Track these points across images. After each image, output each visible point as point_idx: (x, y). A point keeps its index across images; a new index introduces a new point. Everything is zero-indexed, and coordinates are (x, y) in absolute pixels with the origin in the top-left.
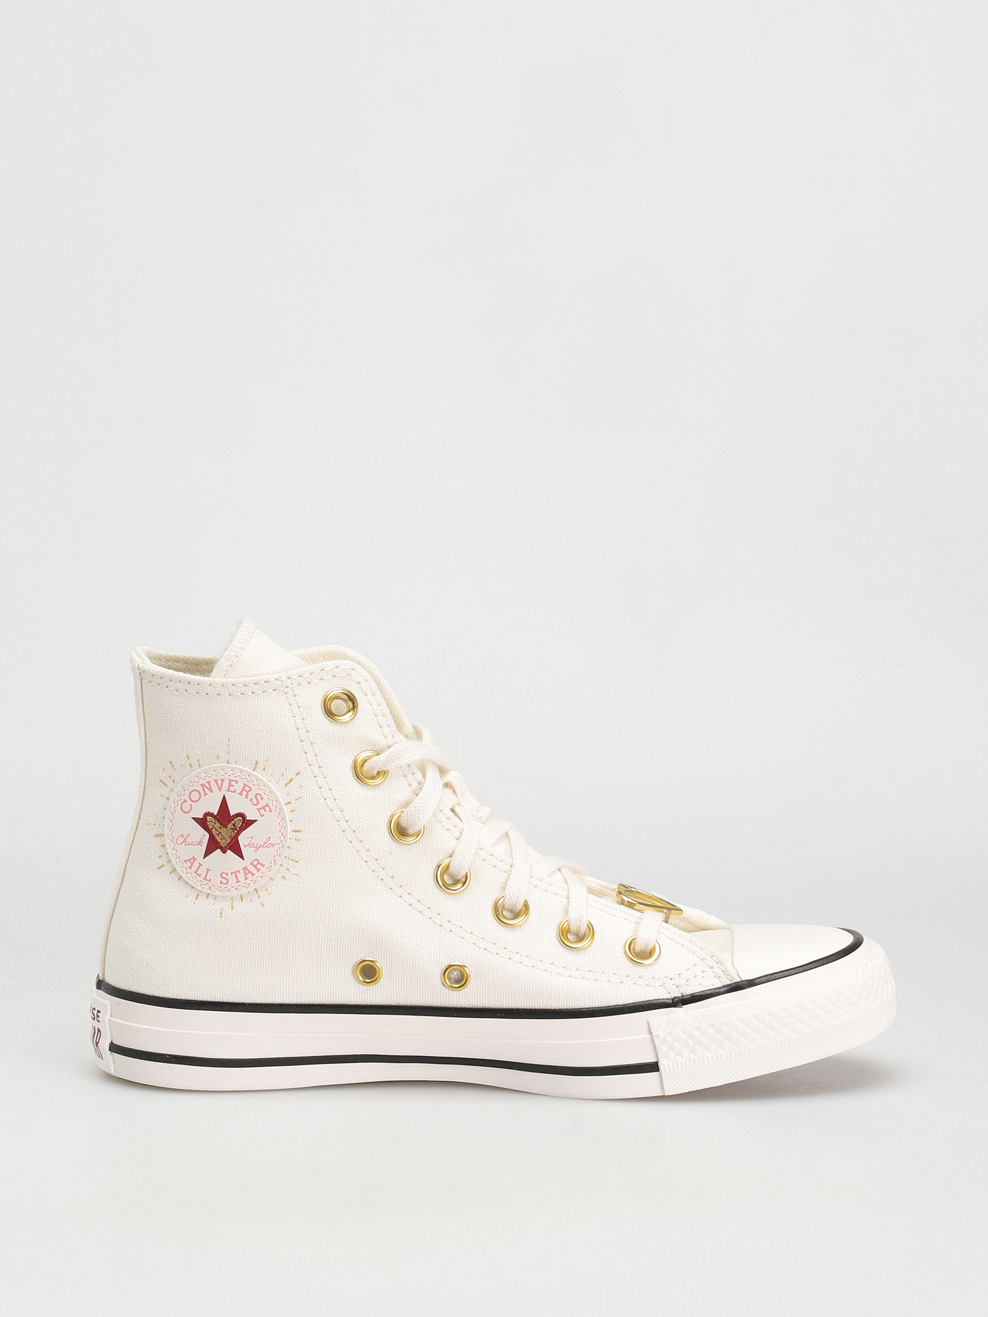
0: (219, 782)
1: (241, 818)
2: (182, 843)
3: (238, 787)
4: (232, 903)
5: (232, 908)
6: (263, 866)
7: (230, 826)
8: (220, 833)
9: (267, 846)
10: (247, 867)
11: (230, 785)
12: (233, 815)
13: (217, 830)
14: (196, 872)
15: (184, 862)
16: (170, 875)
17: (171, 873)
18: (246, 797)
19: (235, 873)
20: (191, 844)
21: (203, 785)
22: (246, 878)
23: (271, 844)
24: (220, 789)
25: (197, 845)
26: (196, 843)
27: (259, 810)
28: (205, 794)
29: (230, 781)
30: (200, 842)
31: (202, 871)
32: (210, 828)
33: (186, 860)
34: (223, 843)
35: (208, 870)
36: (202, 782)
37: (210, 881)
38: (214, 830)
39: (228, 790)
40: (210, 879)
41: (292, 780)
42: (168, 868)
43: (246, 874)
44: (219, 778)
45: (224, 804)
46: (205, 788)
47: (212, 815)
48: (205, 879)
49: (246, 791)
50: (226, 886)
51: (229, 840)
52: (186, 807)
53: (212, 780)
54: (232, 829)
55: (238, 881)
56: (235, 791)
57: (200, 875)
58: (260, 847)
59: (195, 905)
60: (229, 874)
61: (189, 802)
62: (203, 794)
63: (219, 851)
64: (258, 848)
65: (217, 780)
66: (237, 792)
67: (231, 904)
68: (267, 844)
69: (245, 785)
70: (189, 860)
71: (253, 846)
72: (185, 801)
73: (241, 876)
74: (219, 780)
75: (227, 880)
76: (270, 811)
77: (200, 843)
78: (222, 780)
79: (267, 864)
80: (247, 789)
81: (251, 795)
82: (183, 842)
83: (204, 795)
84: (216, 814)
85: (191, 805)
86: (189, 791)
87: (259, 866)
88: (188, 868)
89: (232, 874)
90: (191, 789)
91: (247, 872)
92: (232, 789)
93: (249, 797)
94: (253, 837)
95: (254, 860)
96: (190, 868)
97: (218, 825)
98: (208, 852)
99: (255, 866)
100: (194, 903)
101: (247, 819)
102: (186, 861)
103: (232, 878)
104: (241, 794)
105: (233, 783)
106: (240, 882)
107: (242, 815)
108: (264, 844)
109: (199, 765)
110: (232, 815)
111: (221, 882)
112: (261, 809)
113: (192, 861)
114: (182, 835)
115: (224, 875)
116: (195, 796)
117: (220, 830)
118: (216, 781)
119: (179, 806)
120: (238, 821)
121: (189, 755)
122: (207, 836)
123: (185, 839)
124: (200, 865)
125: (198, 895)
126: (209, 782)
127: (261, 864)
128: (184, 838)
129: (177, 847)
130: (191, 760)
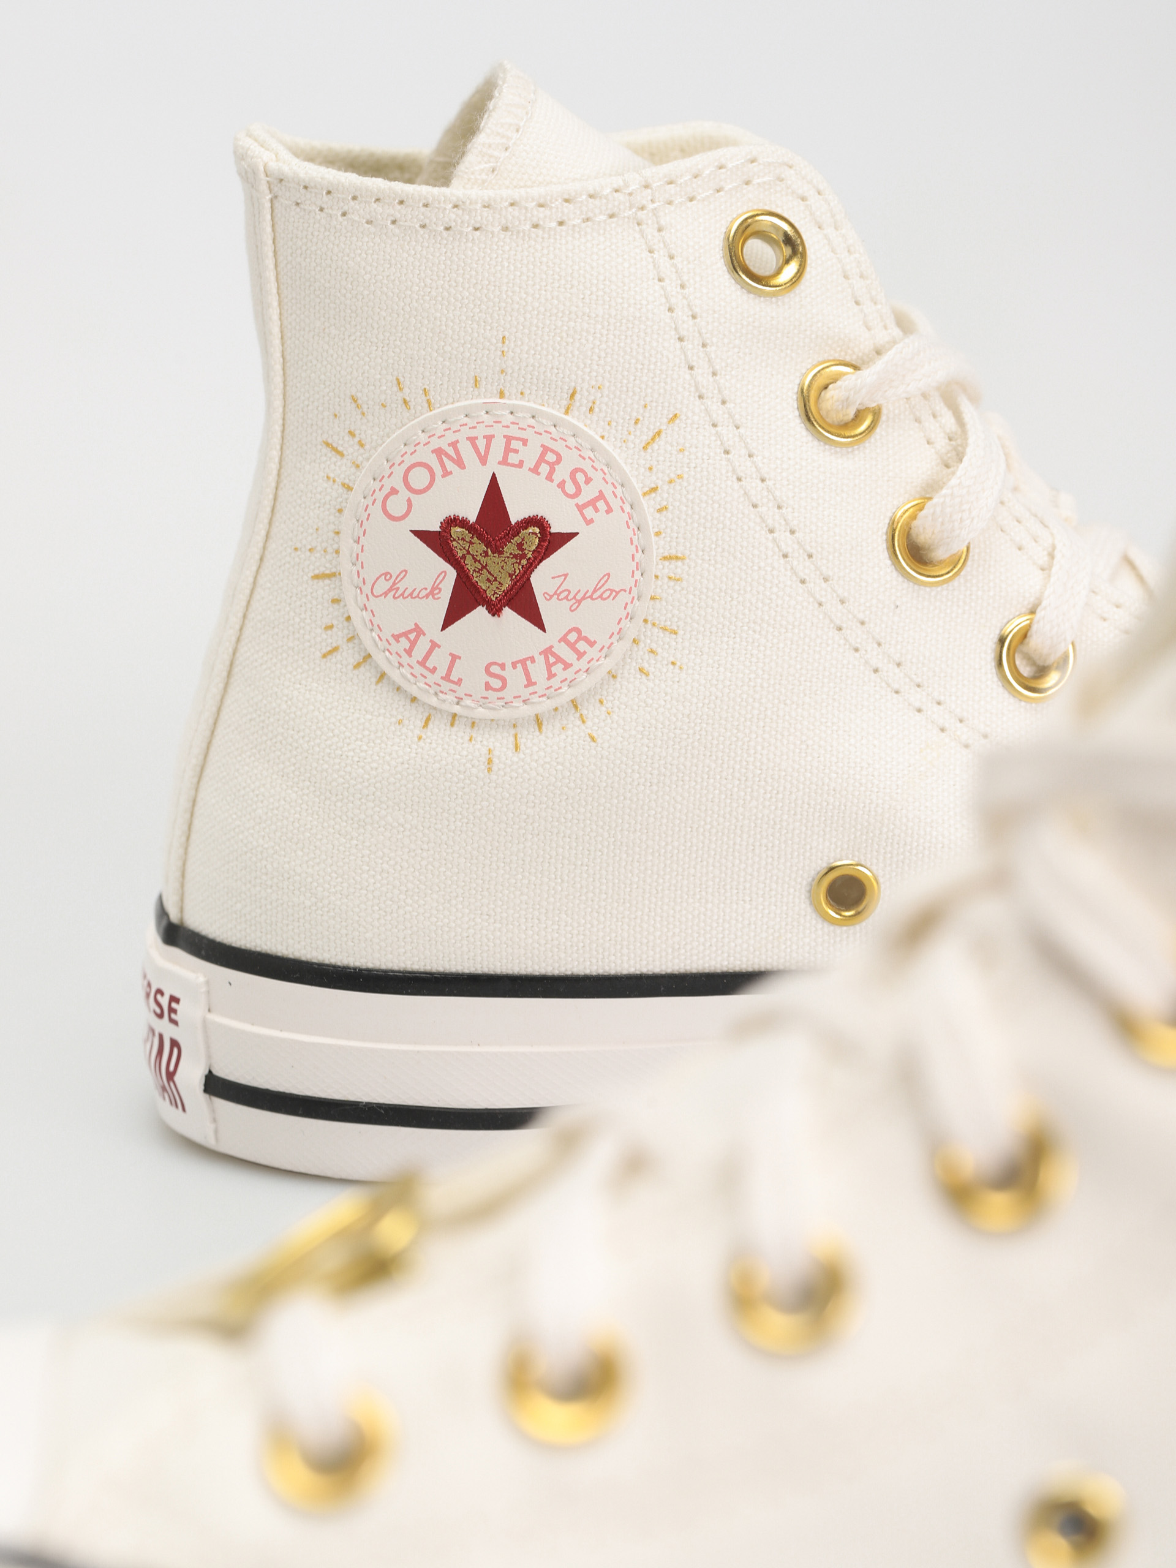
0: (481, 444)
1: (537, 530)
2: (386, 594)
3: (529, 455)
4: (516, 736)
5: (517, 748)
6: (592, 644)
7: (510, 548)
8: (484, 567)
9: (601, 597)
10: (552, 647)
11: (508, 450)
12: (517, 523)
13: (476, 560)
14: (422, 663)
15: (392, 640)
16: (356, 672)
17: (357, 666)
18: (549, 478)
19: (523, 662)
20: (411, 595)
21: (439, 452)
22: (551, 676)
23: (612, 591)
24: (483, 460)
25: (427, 596)
26: (424, 593)
27: (580, 508)
28: (446, 473)
29: (509, 439)
30: (433, 588)
31: (440, 660)
32: (460, 554)
33: (396, 633)
34: (492, 591)
35: (454, 658)
36: (436, 443)
37: (459, 682)
38: (469, 560)
39: (504, 462)
40: (460, 680)
41: (659, 433)
42: (349, 655)
43: (549, 666)
44: (480, 432)
45: (494, 495)
46: (444, 458)
47: (463, 523)
48: (447, 678)
49: (547, 463)
50: (500, 694)
51: (507, 583)
52: (396, 506)
53: (462, 437)
54: (515, 556)
55: (530, 683)
56: (521, 464)
57: (433, 670)
58: (584, 598)
59: (421, 743)
60: (509, 666)
61: (404, 493)
62: (438, 471)
63: (481, 611)
64: (579, 602)
65: (476, 438)
66: (526, 466)
67: (512, 739)
68: (602, 592)
69: (546, 449)
70: (405, 634)
71: (566, 598)
72: (394, 491)
73: (538, 670)
74: (481, 438)
75: (504, 681)
76: (609, 510)
77: (434, 592)
78: (489, 438)
79: (602, 640)
80: (551, 457)
81: (562, 473)
82: (390, 590)
83: (443, 476)
84: (472, 518)
85: (409, 501)
86: (405, 466)
87: (582, 646)
88: (403, 654)
89: (514, 665)
90: (409, 460)
91: (552, 660)
92: (513, 458)
93: (557, 477)
94: (566, 575)
95: (570, 631)
96: (409, 652)
97: (479, 547)
98: (452, 616)
99: (572, 646)
100: (420, 738)
101: (553, 530)
102: (397, 638)
103: (516, 678)
104: (535, 470)
105: (515, 444)
106: (535, 683)
107: (538, 522)
108: (595, 591)
109: (429, 402)
110: (513, 523)
111: (488, 687)
112: (585, 505)
113: (412, 636)
114: (386, 574)
115: (495, 669)
116: (419, 478)
117: (484, 560)
118: (472, 440)
119: (379, 503)
120: (531, 539)
121: (401, 379)
122: (452, 574)
123: (394, 584)
124: (434, 645)
125: (428, 719)
126: (454, 445)
127: (586, 640)
128: (392, 581)
129: (373, 603)
130: (406, 390)
